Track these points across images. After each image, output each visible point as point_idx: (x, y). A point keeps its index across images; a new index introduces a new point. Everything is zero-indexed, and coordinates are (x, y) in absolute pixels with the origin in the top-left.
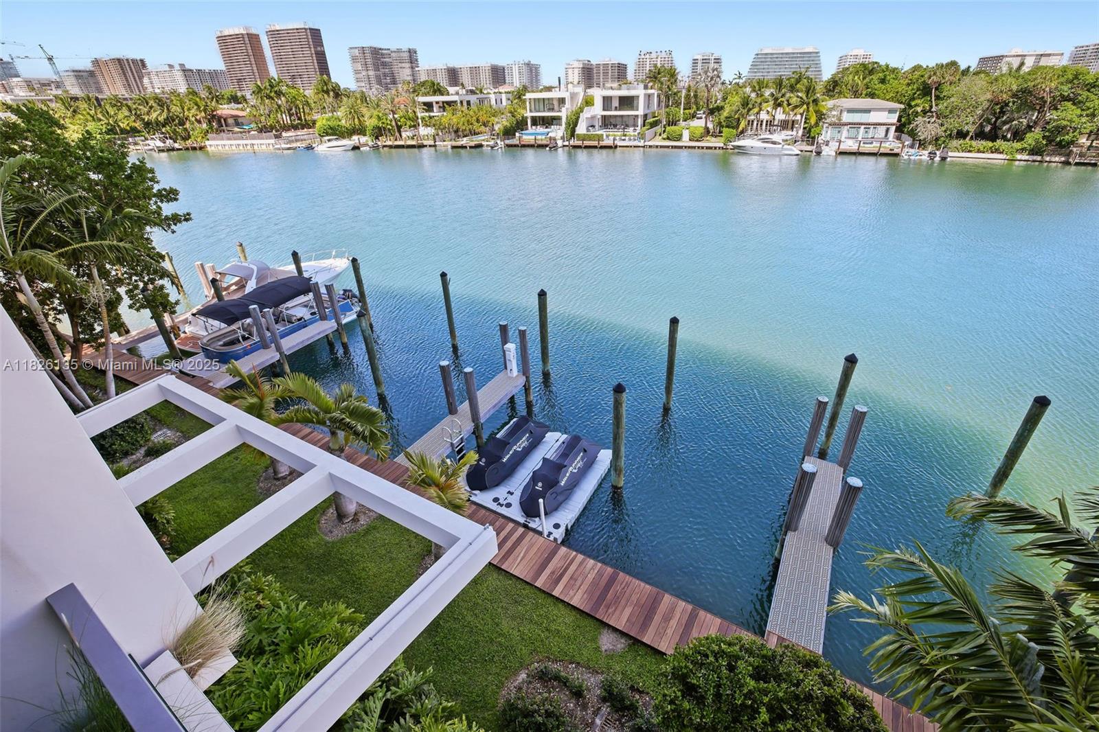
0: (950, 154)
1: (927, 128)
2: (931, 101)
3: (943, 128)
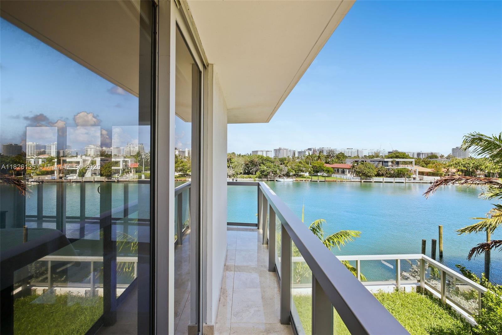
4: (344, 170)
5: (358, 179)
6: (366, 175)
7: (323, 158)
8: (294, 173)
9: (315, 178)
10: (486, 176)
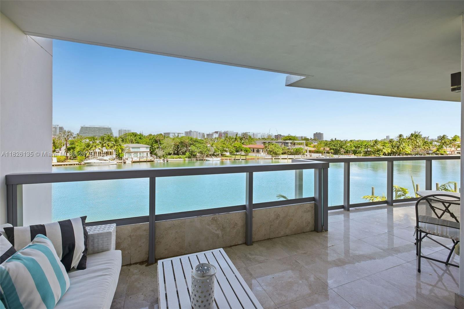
0: (169, 160)
1: (160, 153)
2: (158, 144)
3: (164, 152)
4: (258, 149)
5: (270, 157)
6: (276, 154)
7: (239, 140)
8: (220, 153)
9: (238, 157)
10: (345, 153)
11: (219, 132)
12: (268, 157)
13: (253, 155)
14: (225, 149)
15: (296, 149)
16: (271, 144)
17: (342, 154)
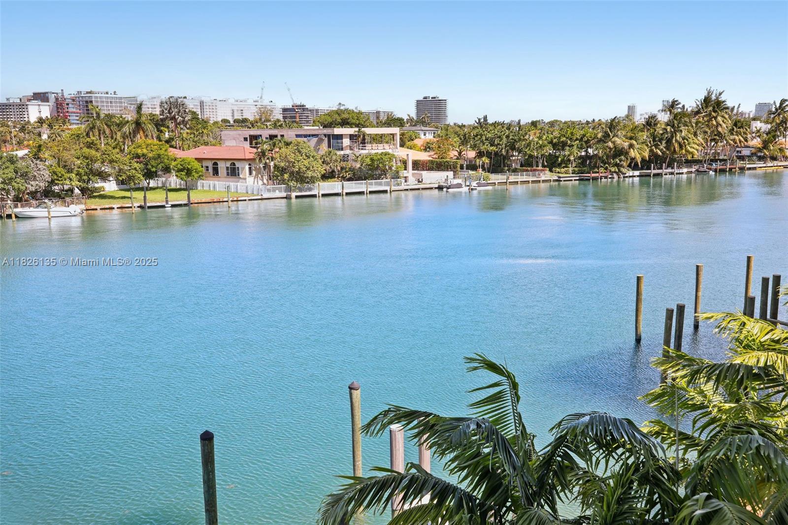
4: (234, 164)
5: (280, 191)
6: (301, 178)
7: (150, 127)
8: (76, 183)
9: (155, 198)
10: (522, 166)
11: (52, 98)
12: (274, 190)
13: (214, 187)
14: (97, 165)
15: (372, 160)
16: (282, 144)
17: (515, 171)
